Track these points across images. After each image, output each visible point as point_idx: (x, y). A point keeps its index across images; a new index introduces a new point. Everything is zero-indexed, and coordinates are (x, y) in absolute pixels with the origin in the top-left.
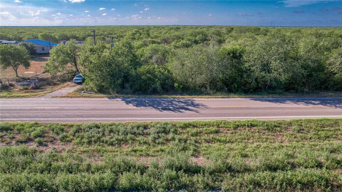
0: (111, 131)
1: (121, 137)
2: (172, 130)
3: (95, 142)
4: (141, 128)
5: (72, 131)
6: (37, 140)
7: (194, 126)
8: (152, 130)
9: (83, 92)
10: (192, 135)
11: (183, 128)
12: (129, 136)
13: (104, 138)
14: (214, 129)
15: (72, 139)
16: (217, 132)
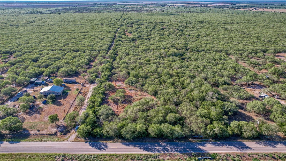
0: (85, 157)
1: (86, 159)
2: (96, 157)
3: (82, 160)
4: (90, 156)
5: (77, 156)
6: (71, 159)
7: (101, 156)
8: (92, 157)
9: (78, 137)
10: (100, 158)
11: (99, 156)
12: (88, 159)
13: (83, 159)
14: (105, 156)
15: (77, 159)
16: (105, 157)
